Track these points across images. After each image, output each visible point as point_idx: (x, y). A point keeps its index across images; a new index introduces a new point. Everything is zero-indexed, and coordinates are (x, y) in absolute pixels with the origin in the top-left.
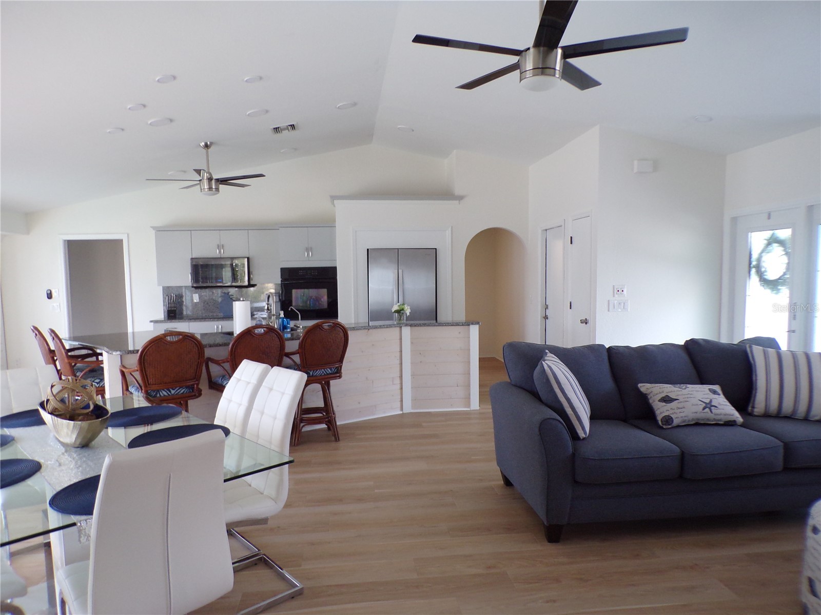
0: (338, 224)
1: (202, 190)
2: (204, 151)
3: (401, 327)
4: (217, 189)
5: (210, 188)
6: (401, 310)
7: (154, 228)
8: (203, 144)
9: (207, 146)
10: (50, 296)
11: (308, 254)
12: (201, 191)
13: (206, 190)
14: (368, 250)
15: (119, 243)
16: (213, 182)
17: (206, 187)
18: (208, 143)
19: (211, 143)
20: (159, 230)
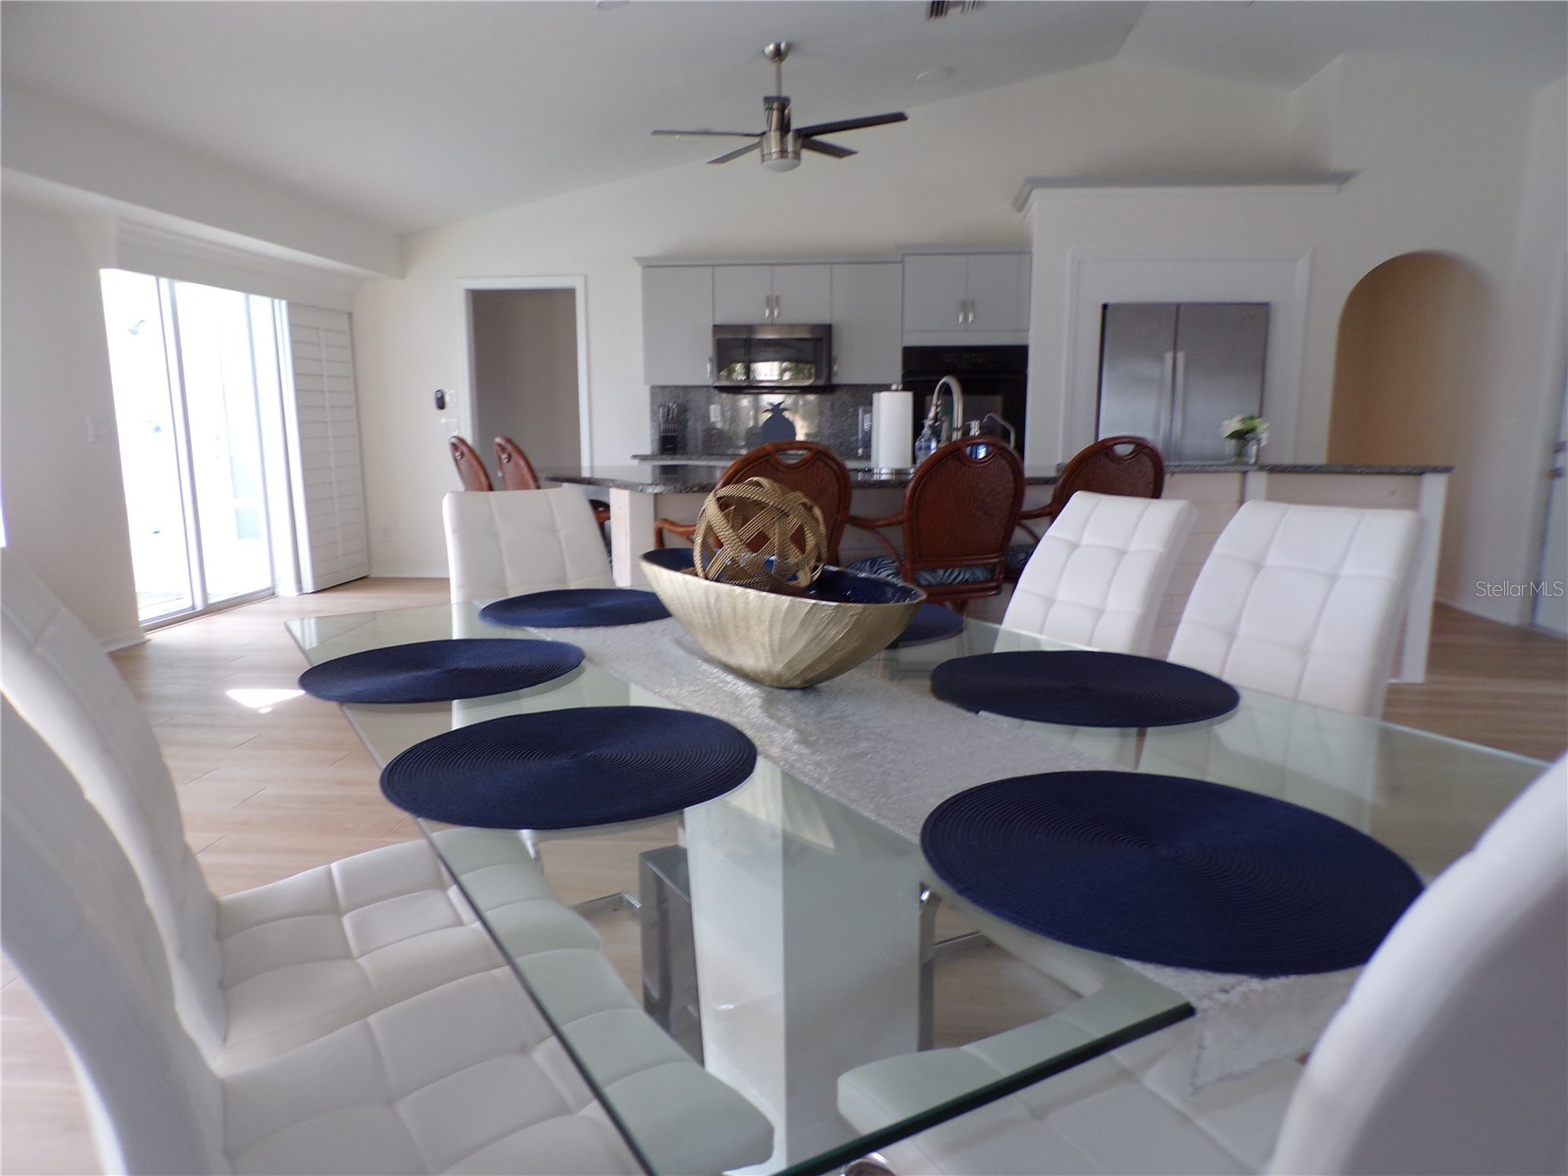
0: (1035, 249)
1: (766, 157)
2: (772, 67)
3: (1245, 473)
4: (797, 155)
5: (783, 152)
6: (1247, 432)
7: (639, 260)
8: (771, 47)
9: (779, 54)
10: (441, 404)
11: (966, 318)
12: (763, 161)
13: (774, 156)
14: (1105, 307)
15: (570, 293)
16: (790, 137)
17: (774, 148)
18: (783, 46)
19: (789, 46)
20: (651, 265)
